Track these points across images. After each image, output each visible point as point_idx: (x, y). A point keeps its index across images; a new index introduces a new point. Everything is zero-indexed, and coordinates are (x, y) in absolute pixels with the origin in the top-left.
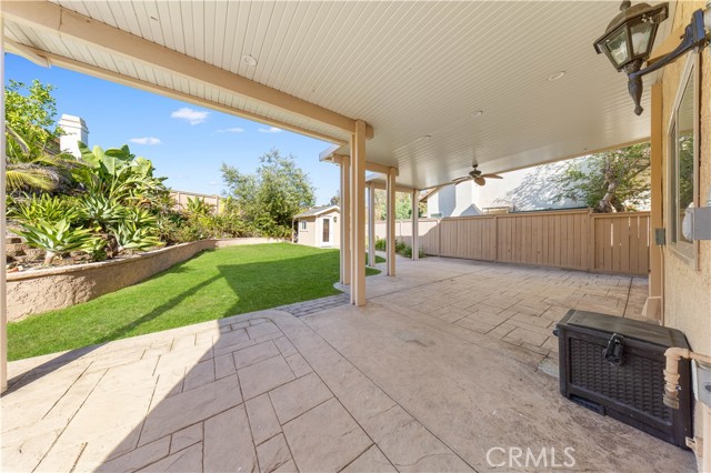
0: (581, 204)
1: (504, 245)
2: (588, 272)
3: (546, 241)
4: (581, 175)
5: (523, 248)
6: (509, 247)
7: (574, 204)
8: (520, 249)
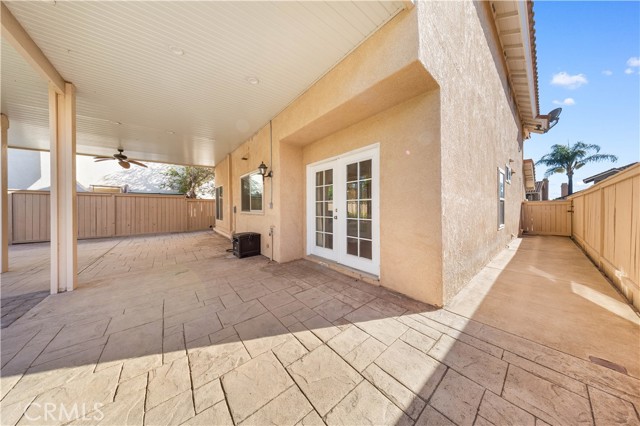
0: (177, 191)
1: (124, 222)
2: (185, 232)
3: (160, 215)
4: (177, 174)
5: (142, 222)
6: (129, 222)
7: (173, 192)
8: (139, 223)
